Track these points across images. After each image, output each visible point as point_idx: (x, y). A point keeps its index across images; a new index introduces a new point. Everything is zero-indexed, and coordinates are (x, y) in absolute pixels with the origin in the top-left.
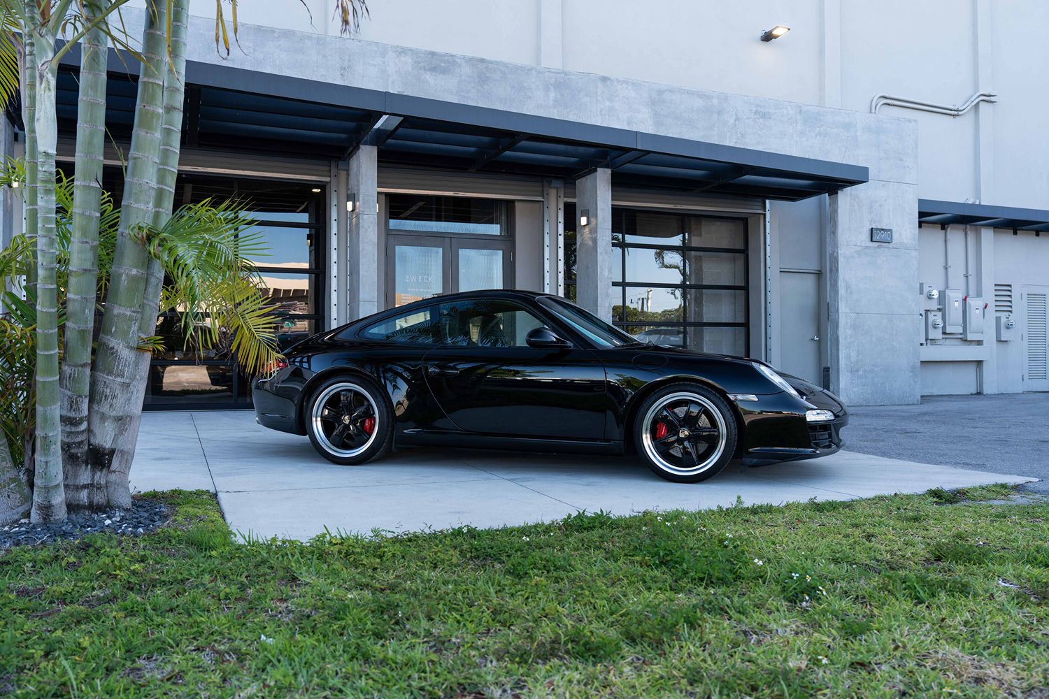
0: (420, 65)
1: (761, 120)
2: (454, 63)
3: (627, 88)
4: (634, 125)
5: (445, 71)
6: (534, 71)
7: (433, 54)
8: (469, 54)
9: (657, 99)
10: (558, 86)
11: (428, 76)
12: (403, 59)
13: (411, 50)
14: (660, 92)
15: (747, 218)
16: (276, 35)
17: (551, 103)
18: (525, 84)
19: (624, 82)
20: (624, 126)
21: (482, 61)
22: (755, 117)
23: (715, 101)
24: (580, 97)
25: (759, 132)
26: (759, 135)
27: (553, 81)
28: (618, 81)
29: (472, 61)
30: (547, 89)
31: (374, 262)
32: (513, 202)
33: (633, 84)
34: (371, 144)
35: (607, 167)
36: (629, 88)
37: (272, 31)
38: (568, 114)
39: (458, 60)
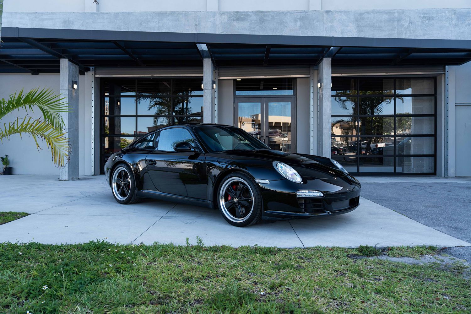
0: (231, 18)
1: (427, 22)
2: (248, 15)
3: (341, 15)
4: (345, 34)
5: (243, 20)
6: (288, 13)
7: (237, 12)
8: (255, 9)
9: (359, 18)
10: (302, 19)
11: (235, 23)
12: (223, 17)
13: (227, 12)
14: (361, 14)
15: (436, 77)
16: (167, 15)
17: (298, 28)
18: (284, 20)
19: (339, 12)
20: (340, 35)
21: (262, 12)
22: (423, 20)
23: (396, 15)
24: (314, 22)
25: (426, 28)
26: (425, 30)
27: (299, 17)
28: (336, 12)
29: (256, 13)
30: (295, 21)
31: (210, 111)
32: (296, 78)
33: (345, 12)
34: (208, 58)
35: (329, 57)
36: (342, 14)
37: (166, 13)
38: (307, 32)
39: (250, 13)
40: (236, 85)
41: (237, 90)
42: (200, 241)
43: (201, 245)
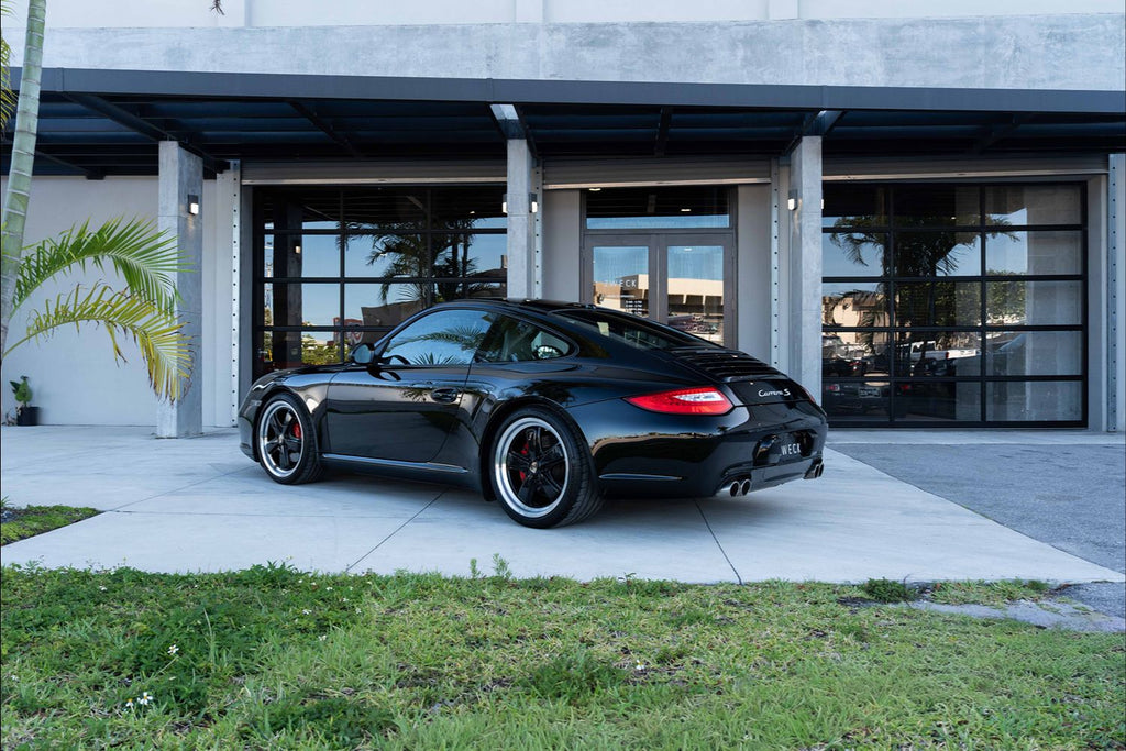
0: (576, 41)
1: (1059, 46)
2: (616, 32)
3: (845, 31)
4: (856, 77)
5: (604, 44)
6: (716, 28)
7: (590, 26)
8: (635, 19)
9: (891, 37)
10: (749, 41)
11: (585, 53)
12: (556, 37)
13: (565, 26)
14: (895, 29)
15: (1086, 182)
16: (419, 32)
17: (739, 63)
18: (705, 45)
19: (841, 23)
20: (842, 82)
21: (650, 25)
22: (1049, 42)
23: (982, 30)
24: (779, 50)
25: (1056, 63)
26: (1055, 66)
27: (741, 36)
28: (833, 23)
29: (635, 28)
30: (733, 46)
31: (523, 268)
32: (735, 186)
33: (855, 24)
34: (520, 137)
35: (815, 133)
36: (849, 29)
37: (416, 29)
38: (762, 74)
39: (620, 29)
40: (588, 203)
41: (589, 216)
42: (503, 565)
43: (503, 574)
